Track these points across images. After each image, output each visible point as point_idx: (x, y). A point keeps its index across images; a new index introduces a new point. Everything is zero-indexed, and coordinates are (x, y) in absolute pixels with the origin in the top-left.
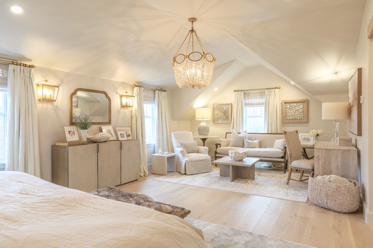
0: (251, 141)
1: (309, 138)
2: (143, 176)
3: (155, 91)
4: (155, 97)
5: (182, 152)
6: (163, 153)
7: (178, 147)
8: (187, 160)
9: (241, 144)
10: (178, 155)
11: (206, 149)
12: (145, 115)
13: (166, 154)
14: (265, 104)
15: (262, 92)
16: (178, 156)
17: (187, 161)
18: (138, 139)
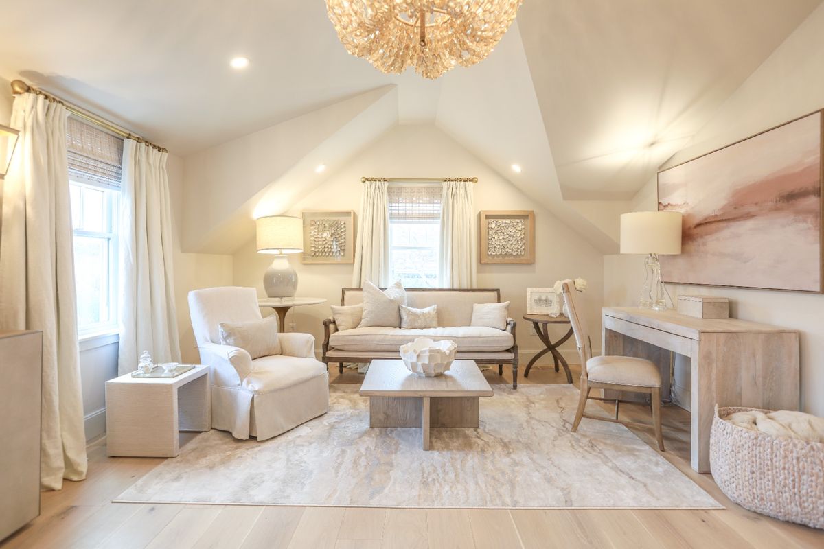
0: (418, 310)
1: (550, 297)
2: (58, 485)
3: (119, 141)
4: (120, 162)
5: (235, 361)
6: (156, 371)
7: (213, 342)
8: (257, 389)
9: (394, 320)
10: (220, 370)
11: (308, 341)
12: (75, 225)
13: (172, 376)
14: (441, 216)
15: (434, 187)
16: (216, 373)
17: (256, 392)
18: (36, 325)
